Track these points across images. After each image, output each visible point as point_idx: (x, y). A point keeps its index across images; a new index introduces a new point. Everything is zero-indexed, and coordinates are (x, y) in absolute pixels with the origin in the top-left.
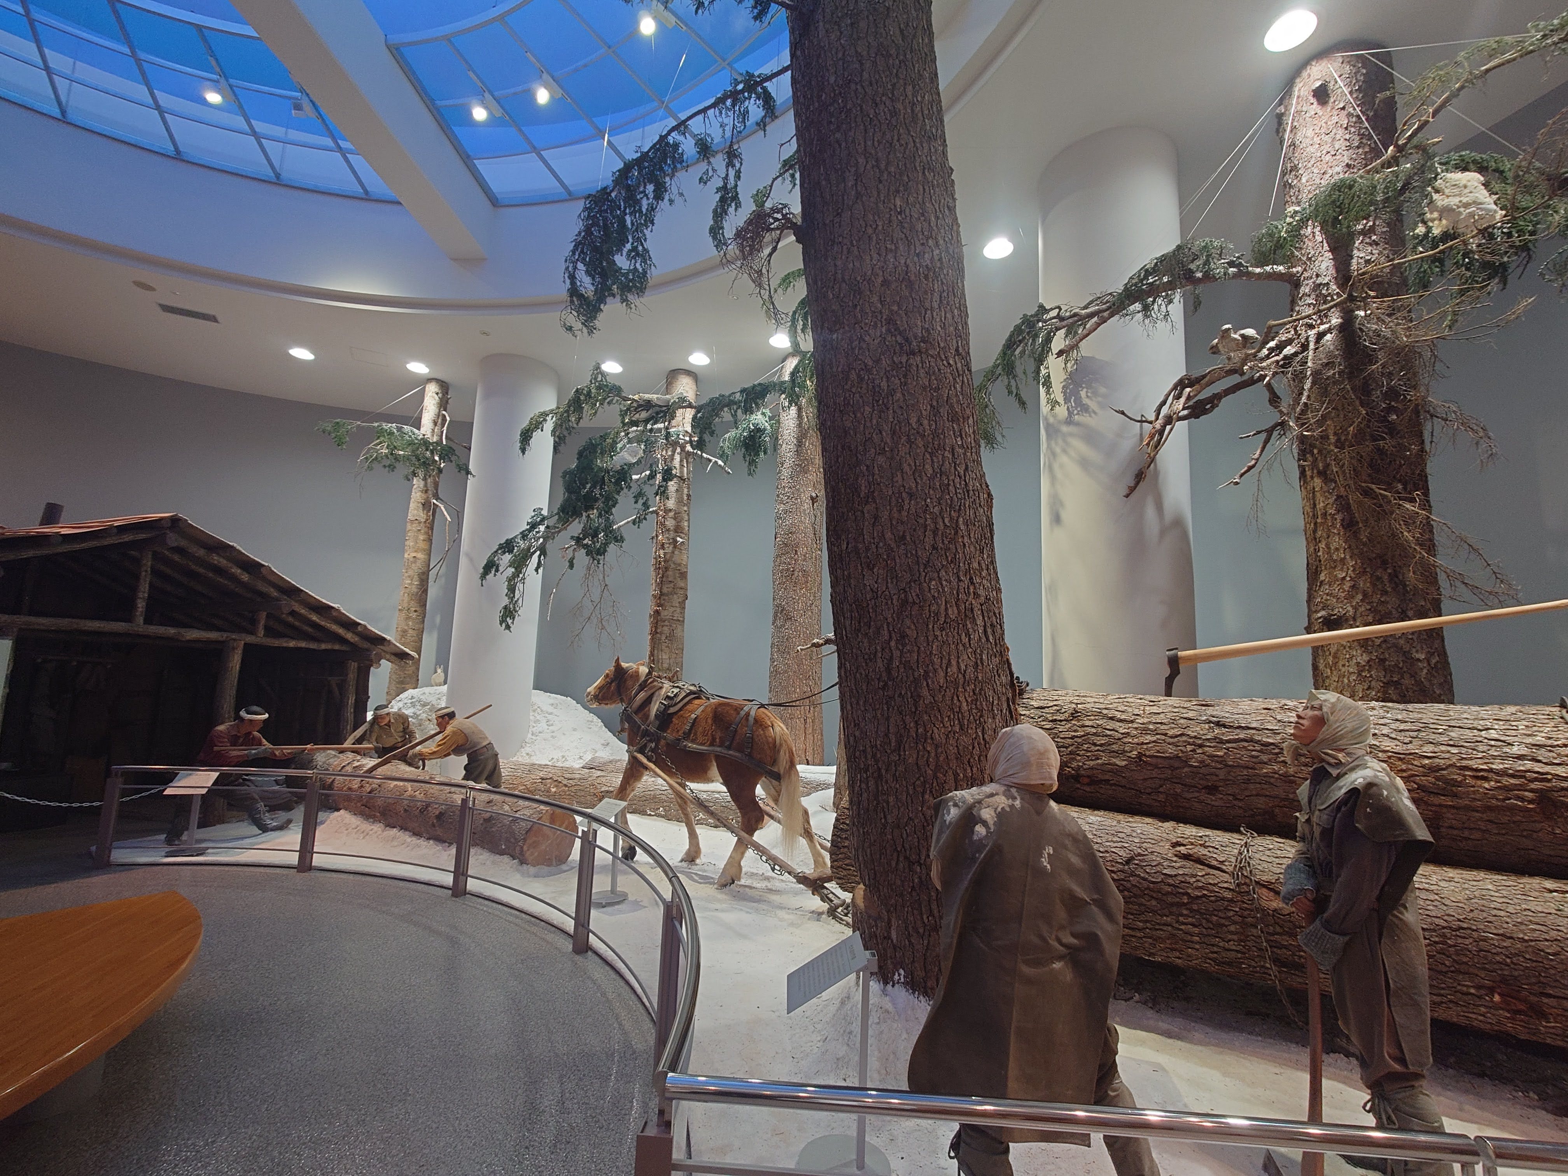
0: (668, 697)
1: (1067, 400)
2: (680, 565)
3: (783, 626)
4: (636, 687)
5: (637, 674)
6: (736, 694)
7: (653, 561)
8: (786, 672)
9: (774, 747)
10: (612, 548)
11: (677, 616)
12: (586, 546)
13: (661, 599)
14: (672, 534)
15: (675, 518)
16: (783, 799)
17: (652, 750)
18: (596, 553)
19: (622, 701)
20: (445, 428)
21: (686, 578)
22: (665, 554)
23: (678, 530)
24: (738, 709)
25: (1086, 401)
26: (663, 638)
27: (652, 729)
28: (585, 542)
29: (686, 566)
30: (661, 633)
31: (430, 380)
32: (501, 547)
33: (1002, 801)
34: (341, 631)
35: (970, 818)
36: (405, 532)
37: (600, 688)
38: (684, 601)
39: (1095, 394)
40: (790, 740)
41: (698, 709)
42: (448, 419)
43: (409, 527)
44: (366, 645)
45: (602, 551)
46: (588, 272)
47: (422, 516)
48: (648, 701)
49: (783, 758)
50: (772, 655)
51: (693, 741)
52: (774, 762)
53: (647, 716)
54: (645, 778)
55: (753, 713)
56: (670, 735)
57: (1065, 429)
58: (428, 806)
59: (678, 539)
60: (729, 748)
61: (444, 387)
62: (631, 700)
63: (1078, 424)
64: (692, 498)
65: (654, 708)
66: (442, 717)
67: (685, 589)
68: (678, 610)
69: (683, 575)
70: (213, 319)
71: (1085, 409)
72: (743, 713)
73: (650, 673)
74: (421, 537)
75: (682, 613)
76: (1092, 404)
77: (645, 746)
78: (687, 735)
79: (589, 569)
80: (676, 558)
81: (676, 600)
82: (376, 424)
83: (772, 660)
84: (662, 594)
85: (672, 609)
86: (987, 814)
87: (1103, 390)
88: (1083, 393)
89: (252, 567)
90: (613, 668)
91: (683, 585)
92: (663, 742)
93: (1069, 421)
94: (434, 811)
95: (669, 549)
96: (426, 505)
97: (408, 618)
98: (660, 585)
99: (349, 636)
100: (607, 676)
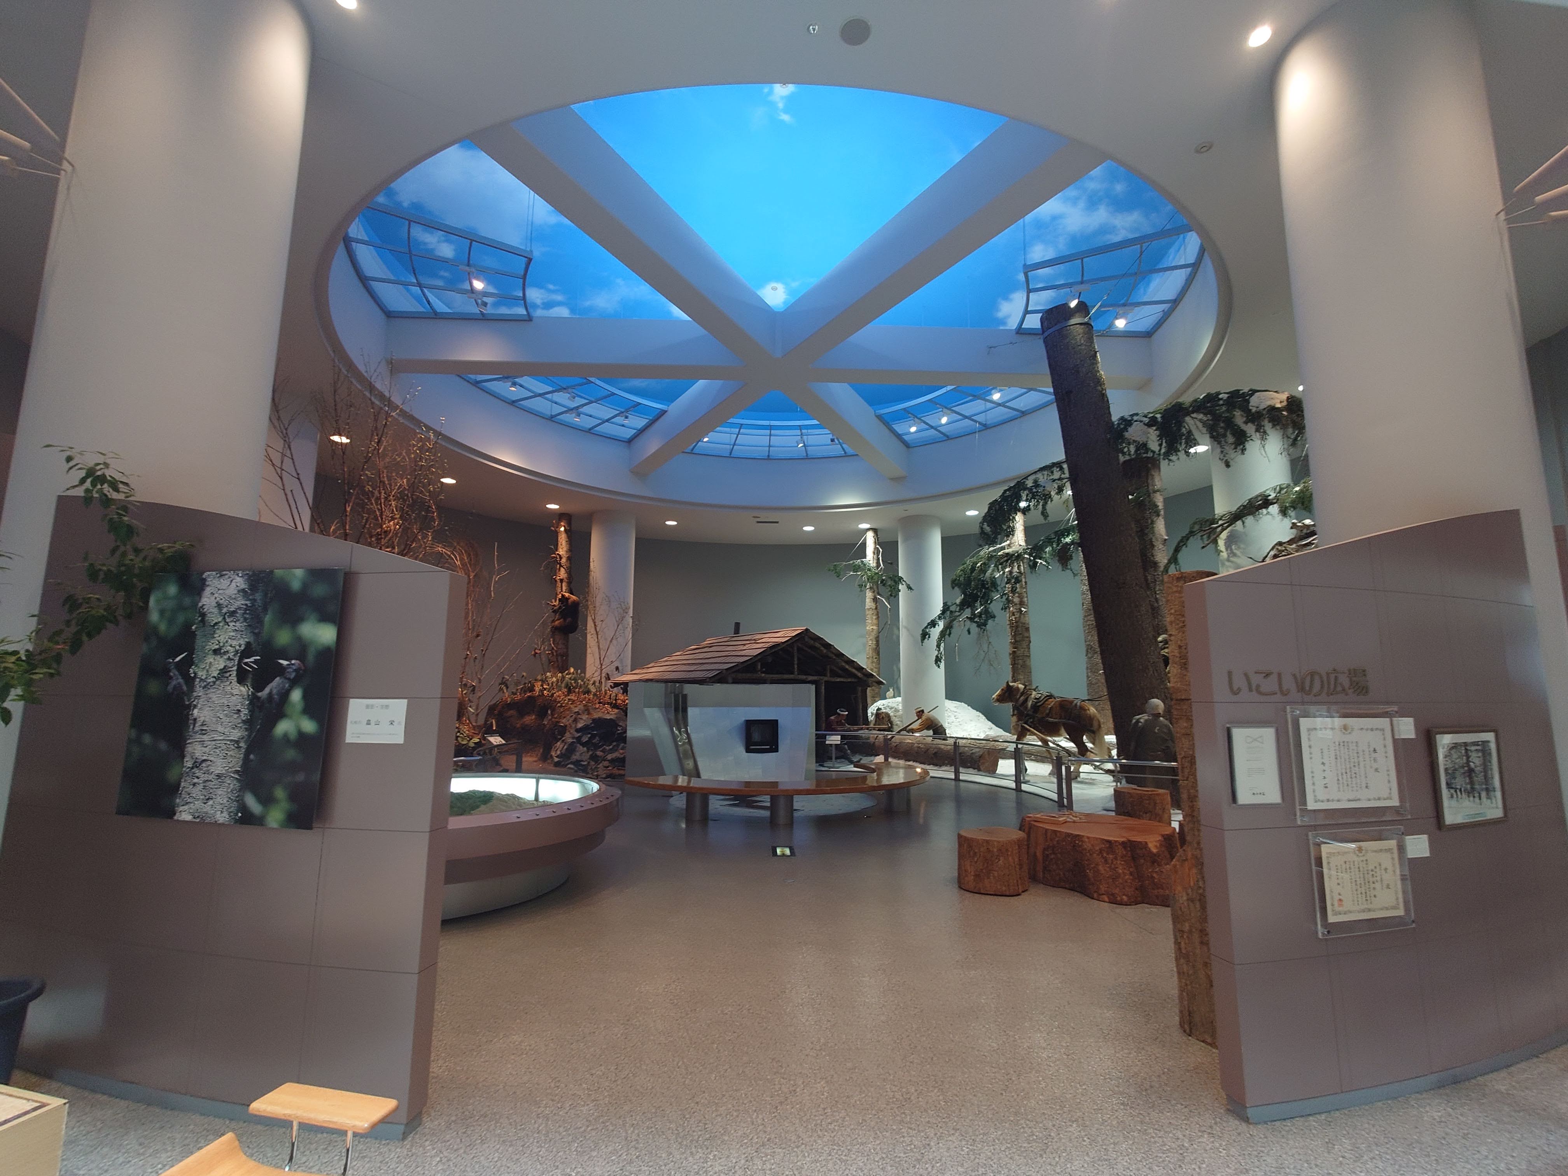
0: (1036, 699)
1: (1227, 550)
2: (1024, 623)
3: (1092, 657)
4: (1019, 694)
5: (1018, 688)
6: (1069, 696)
7: (1008, 623)
8: (1096, 683)
9: (1091, 719)
10: (990, 622)
11: (1026, 653)
12: (976, 622)
13: (1016, 644)
14: (1018, 606)
15: (1019, 597)
16: (1097, 741)
17: (1031, 722)
18: (982, 625)
19: (1012, 701)
20: (880, 556)
21: (1029, 631)
22: (1015, 618)
23: (1022, 603)
24: (1072, 702)
25: (1235, 551)
26: (1019, 666)
27: (1030, 713)
28: (976, 620)
29: (1028, 624)
30: (1018, 664)
31: (868, 529)
32: (929, 624)
33: (1146, 718)
34: (856, 672)
35: (1138, 721)
36: (865, 616)
37: (999, 695)
38: (1029, 644)
39: (1239, 548)
40: (1098, 716)
41: (1051, 703)
42: (881, 550)
43: (867, 612)
44: (865, 678)
45: (985, 624)
46: (988, 526)
47: (873, 605)
48: (1026, 700)
49: (1095, 724)
50: (1087, 673)
51: (1051, 718)
52: (1092, 725)
53: (1026, 708)
54: (1028, 737)
55: (1078, 704)
56: (1039, 715)
57: (1227, 563)
58: (928, 750)
59: (1023, 609)
60: (1069, 719)
61: (875, 531)
62: (1017, 700)
63: (1232, 562)
64: (1028, 583)
65: (1030, 704)
66: (919, 712)
67: (1029, 637)
68: (1027, 650)
69: (1027, 629)
70: (777, 522)
71: (1235, 555)
72: (1074, 704)
73: (1025, 688)
74: (874, 617)
75: (1029, 651)
76: (1238, 552)
77: (1027, 721)
78: (1048, 715)
79: (979, 634)
80: (1022, 620)
81: (1024, 644)
82: (851, 562)
83: (1088, 677)
84: (1016, 641)
85: (1022, 650)
86: (1142, 720)
87: (1242, 546)
88: (1233, 547)
89: (828, 646)
90: (1005, 686)
91: (1028, 635)
92: (1036, 719)
93: (1228, 560)
94: (932, 751)
95: (1017, 615)
96: (875, 600)
97: (873, 662)
98: (1014, 636)
99: (859, 674)
100: (1002, 690)
